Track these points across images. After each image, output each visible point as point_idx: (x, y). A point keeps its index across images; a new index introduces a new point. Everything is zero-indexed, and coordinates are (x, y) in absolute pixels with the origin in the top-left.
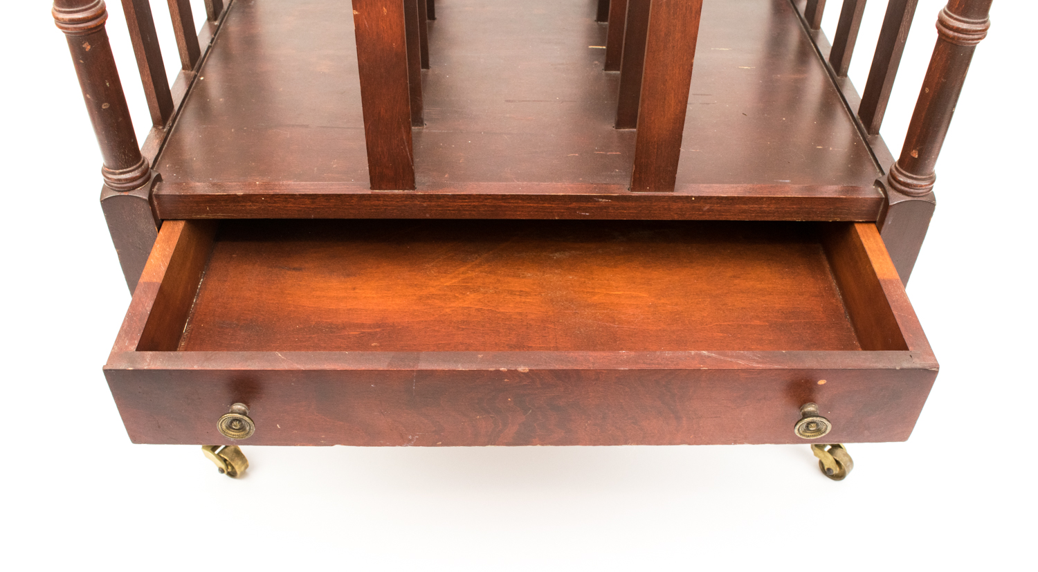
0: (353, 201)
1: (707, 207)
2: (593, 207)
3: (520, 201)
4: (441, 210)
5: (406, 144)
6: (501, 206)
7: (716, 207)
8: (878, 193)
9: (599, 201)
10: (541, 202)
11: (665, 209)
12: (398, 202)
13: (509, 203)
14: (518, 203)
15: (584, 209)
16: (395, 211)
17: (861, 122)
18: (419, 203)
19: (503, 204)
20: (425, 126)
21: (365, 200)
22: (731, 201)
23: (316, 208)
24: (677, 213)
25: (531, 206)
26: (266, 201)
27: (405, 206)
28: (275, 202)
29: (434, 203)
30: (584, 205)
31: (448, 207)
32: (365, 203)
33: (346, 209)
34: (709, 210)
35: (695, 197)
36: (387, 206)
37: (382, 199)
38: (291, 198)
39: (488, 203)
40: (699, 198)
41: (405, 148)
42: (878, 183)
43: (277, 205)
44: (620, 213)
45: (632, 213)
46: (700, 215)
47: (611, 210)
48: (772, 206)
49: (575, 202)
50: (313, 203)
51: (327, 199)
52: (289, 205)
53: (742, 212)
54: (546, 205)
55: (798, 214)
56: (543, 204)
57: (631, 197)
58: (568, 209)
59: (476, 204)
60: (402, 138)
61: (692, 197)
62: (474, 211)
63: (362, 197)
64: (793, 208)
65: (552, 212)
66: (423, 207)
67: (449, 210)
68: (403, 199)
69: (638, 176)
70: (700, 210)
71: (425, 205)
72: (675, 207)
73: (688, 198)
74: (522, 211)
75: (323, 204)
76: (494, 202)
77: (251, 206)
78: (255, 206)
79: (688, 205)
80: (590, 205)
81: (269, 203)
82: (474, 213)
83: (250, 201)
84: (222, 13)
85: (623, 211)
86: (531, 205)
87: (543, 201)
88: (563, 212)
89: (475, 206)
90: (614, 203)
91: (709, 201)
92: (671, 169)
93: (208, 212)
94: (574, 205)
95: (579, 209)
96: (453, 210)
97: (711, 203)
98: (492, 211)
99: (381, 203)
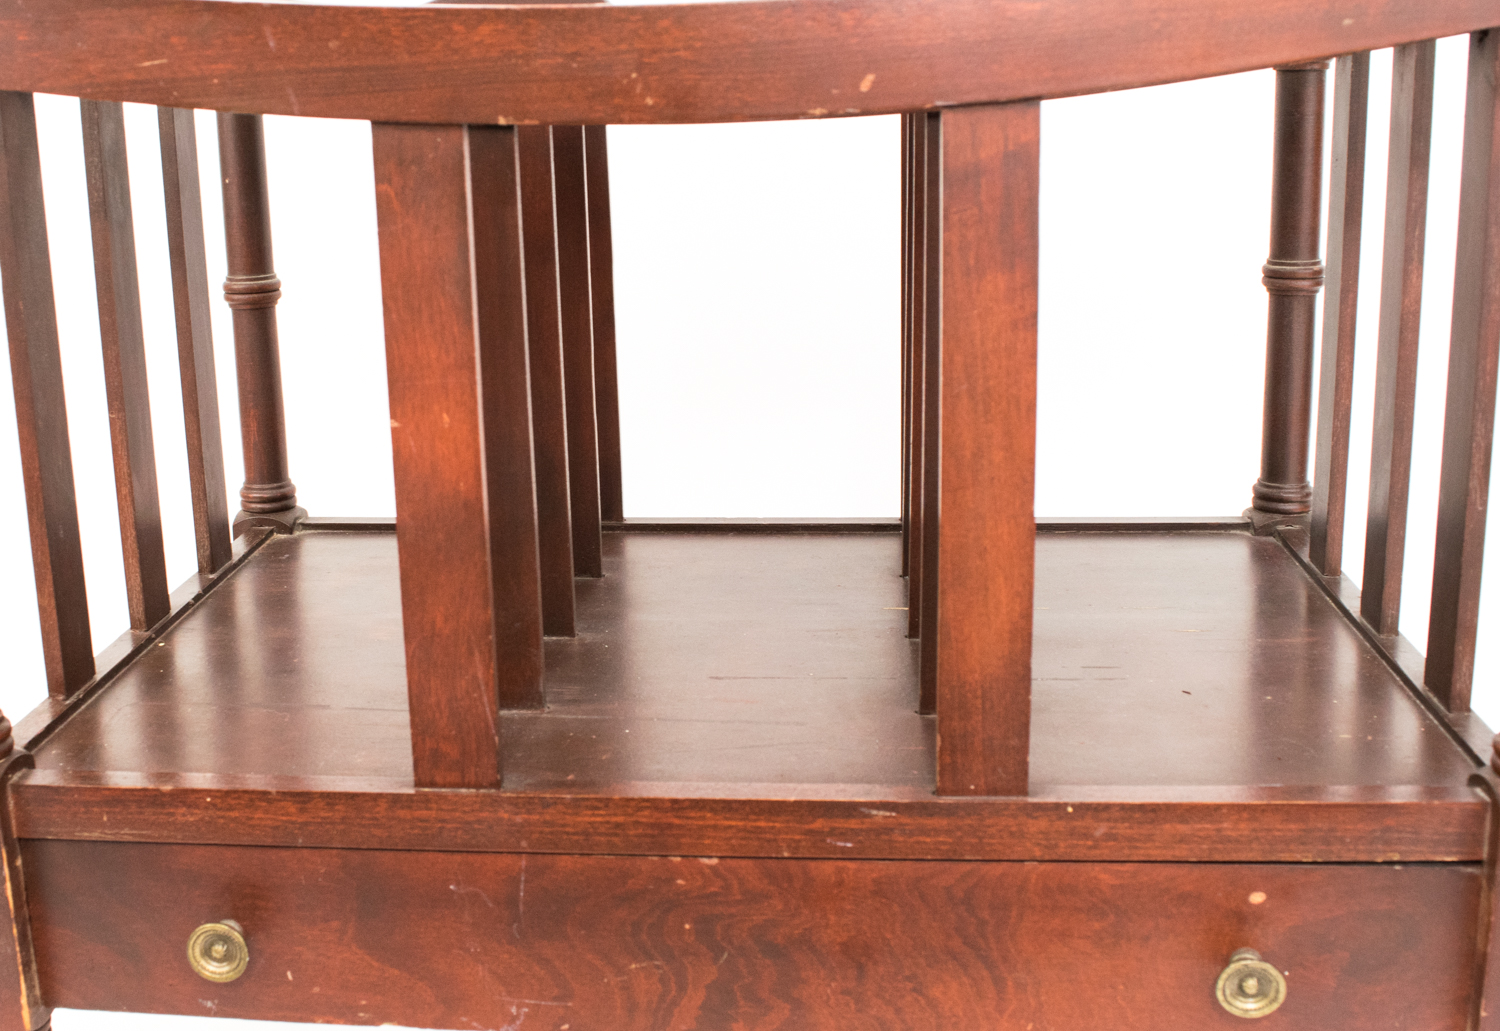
0: (378, 809)
1: (1101, 830)
2: (862, 830)
3: (709, 815)
4: (552, 833)
5: (483, 688)
6: (670, 826)
7: (1123, 829)
8: (1475, 795)
9: (869, 816)
10: (754, 817)
11: (1012, 834)
12: (465, 812)
13: (688, 818)
14: (703, 818)
15: (842, 834)
16: (460, 832)
17: (1431, 695)
18: (506, 816)
19: (677, 821)
20: (547, 710)
21: (402, 808)
22: (1152, 815)
23: (306, 824)
24: (1039, 844)
25: (730, 827)
26: (215, 805)
27: (479, 822)
28: (231, 808)
29: (537, 817)
30: (841, 824)
31: (563, 826)
32: (402, 813)
33: (364, 826)
34: (1109, 837)
35: (1073, 805)
36: (443, 821)
37: (434, 806)
38: (260, 800)
39: (645, 816)
40: (1083, 809)
41: (481, 696)
42: (1476, 780)
43: (233, 814)
44: (918, 843)
45: (944, 843)
46: (1090, 848)
47: (898, 837)
48: (1242, 826)
49: (822, 816)
50: (302, 811)
51: (328, 804)
52: (256, 816)
53: (1181, 841)
54: (762, 824)
55: (1303, 844)
56: (755, 821)
57: (936, 805)
58: (810, 832)
59: (620, 819)
60: (475, 677)
61: (1066, 805)
62: (616, 835)
63: (395, 799)
64: (1290, 830)
65: (775, 840)
66: (515, 825)
67: (568, 833)
68: (477, 806)
69: (948, 760)
70: (1086, 836)
71: (519, 819)
72: (1033, 830)
73: (1059, 807)
74: (714, 838)
75: (323, 814)
76: (657, 815)
77: (184, 815)
78: (192, 814)
79: (1061, 825)
80: (853, 824)
81: (219, 809)
82: (616, 840)
83: (184, 804)
84: (227, 565)
85: (922, 839)
86: (733, 823)
87: (755, 814)
88: (799, 841)
89: (618, 825)
90: (905, 820)
91: (1105, 815)
92: (1014, 742)
93: (103, 825)
94: (819, 824)
95: (832, 832)
96: (574, 834)
97: (1108, 820)
98: (653, 836)
99: (433, 814)
